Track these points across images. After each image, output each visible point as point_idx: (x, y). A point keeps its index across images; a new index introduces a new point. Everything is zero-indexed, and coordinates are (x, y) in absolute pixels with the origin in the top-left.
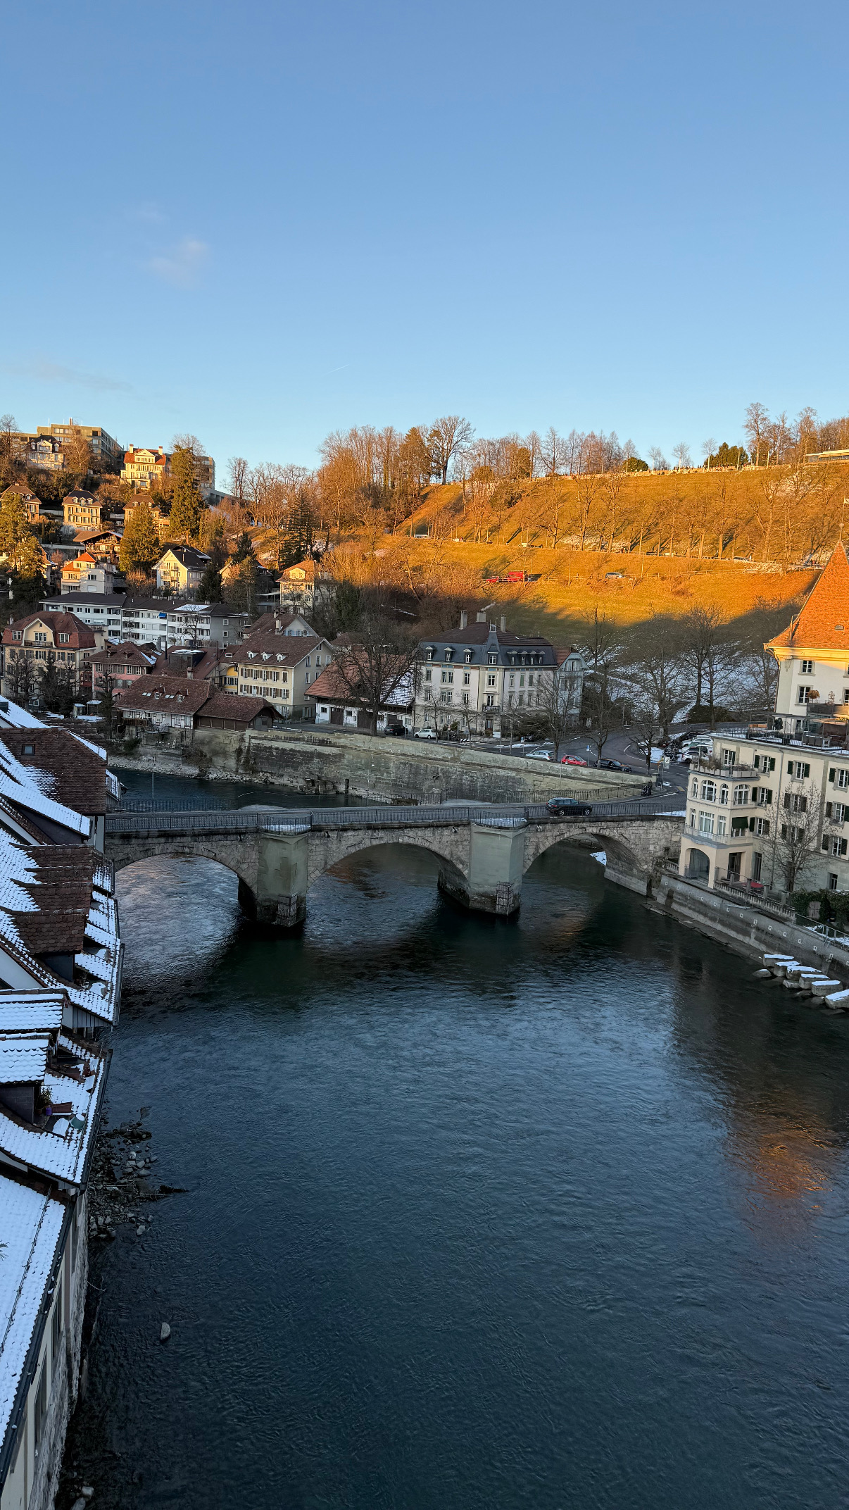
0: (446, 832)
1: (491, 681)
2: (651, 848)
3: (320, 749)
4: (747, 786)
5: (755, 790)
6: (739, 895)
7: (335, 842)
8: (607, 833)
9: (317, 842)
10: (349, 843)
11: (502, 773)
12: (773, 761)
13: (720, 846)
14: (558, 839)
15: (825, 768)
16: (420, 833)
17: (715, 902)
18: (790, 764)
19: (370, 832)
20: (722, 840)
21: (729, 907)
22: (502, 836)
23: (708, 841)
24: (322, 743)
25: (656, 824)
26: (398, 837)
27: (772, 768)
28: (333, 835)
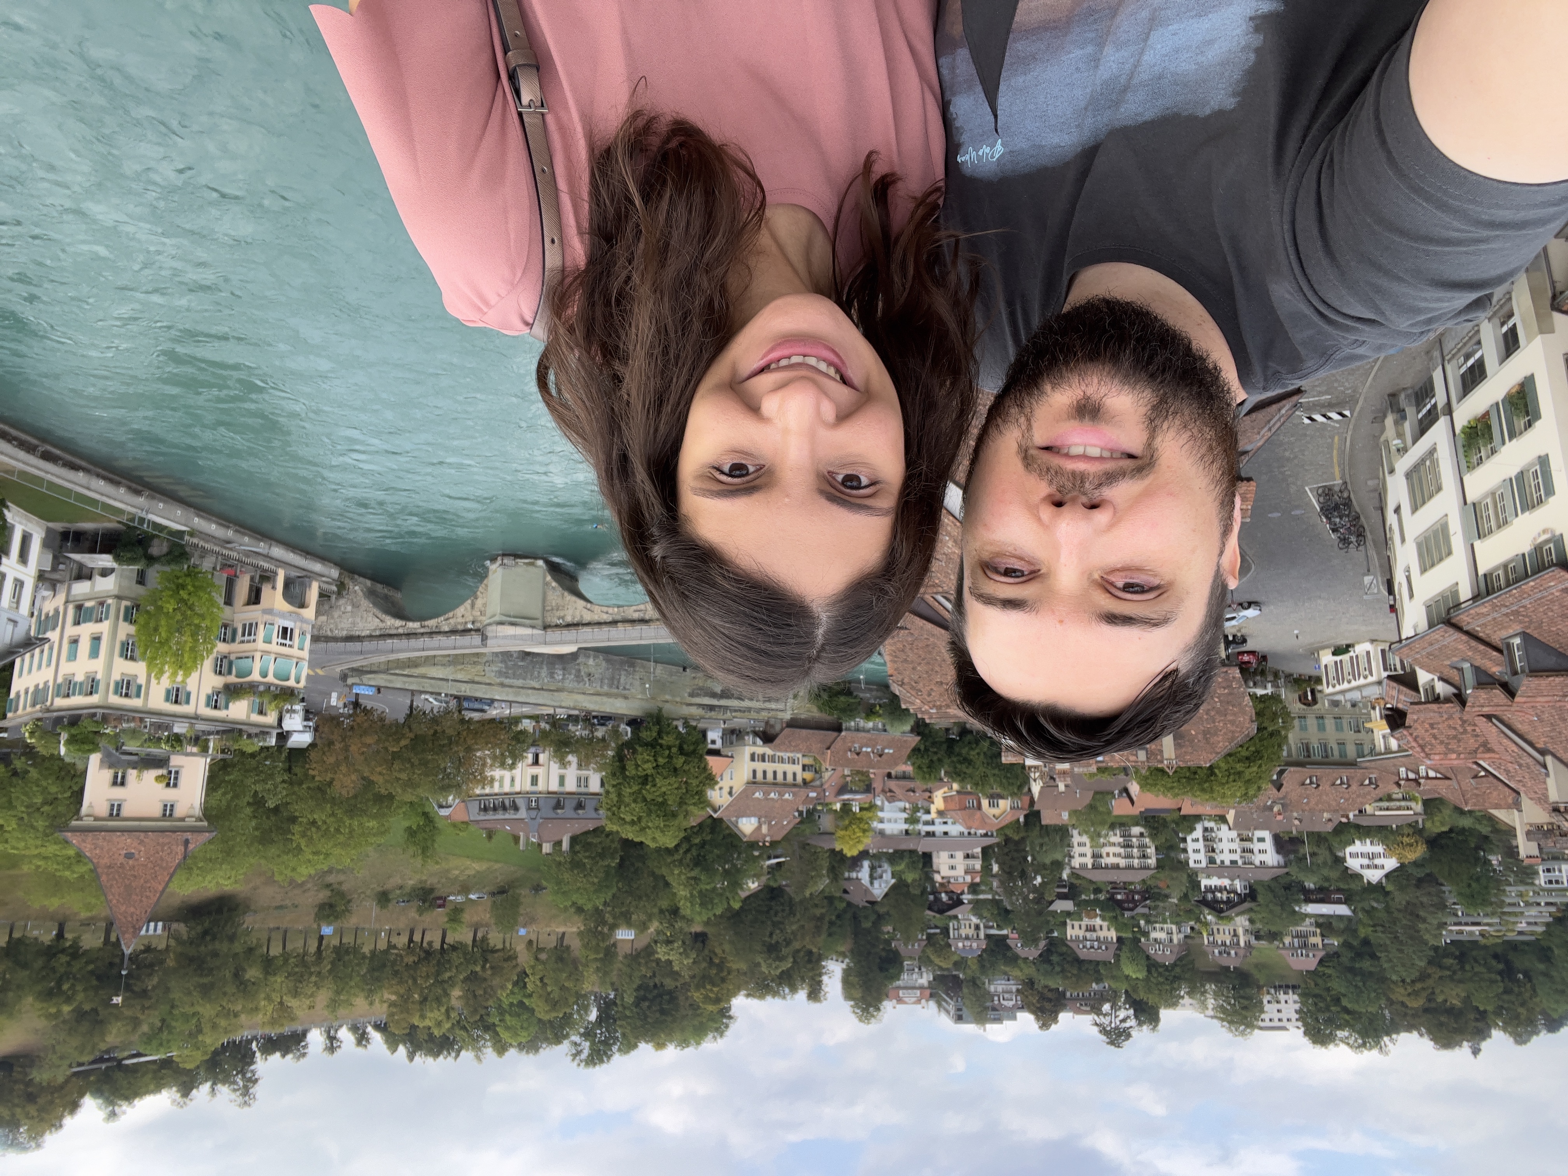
0: (569, 619)
1: (534, 780)
2: (349, 608)
3: (715, 702)
4: (238, 676)
5: (229, 673)
8: (398, 623)
11: (520, 682)
12: (208, 705)
13: (269, 611)
14: (451, 614)
15: (147, 699)
16: (596, 618)
17: (277, 552)
18: (188, 702)
20: (268, 618)
21: (261, 546)
22: (509, 616)
23: (282, 615)
24: (712, 708)
25: (344, 633)
26: (619, 613)
27: (209, 698)
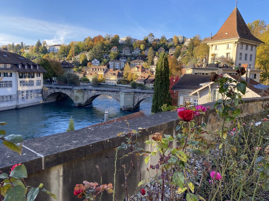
0: (115, 93)
7: (90, 93)
9: (86, 92)
10: (92, 93)
19: (97, 91)
28: (89, 91)
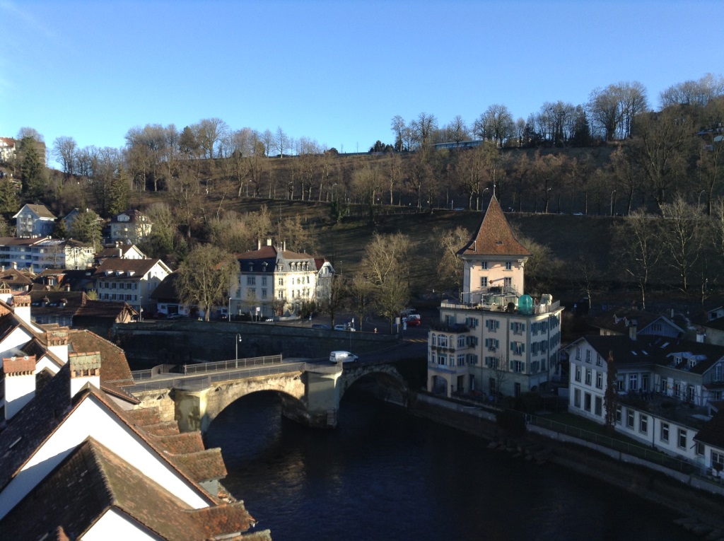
1: (281, 282)
4: (463, 336)
5: (468, 338)
6: (468, 401)
7: (225, 393)
9: (213, 394)
10: (234, 393)
12: (477, 321)
13: (453, 372)
14: (358, 377)
15: (508, 323)
16: (277, 381)
17: (454, 406)
18: (487, 321)
20: (453, 369)
21: (463, 409)
23: (445, 371)
26: (264, 386)
27: (477, 324)
